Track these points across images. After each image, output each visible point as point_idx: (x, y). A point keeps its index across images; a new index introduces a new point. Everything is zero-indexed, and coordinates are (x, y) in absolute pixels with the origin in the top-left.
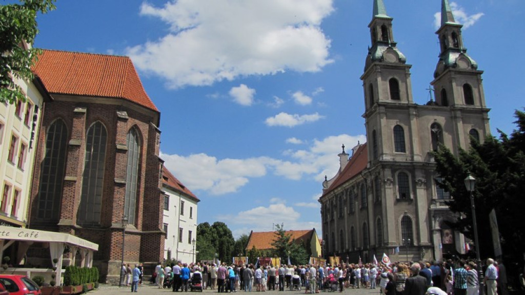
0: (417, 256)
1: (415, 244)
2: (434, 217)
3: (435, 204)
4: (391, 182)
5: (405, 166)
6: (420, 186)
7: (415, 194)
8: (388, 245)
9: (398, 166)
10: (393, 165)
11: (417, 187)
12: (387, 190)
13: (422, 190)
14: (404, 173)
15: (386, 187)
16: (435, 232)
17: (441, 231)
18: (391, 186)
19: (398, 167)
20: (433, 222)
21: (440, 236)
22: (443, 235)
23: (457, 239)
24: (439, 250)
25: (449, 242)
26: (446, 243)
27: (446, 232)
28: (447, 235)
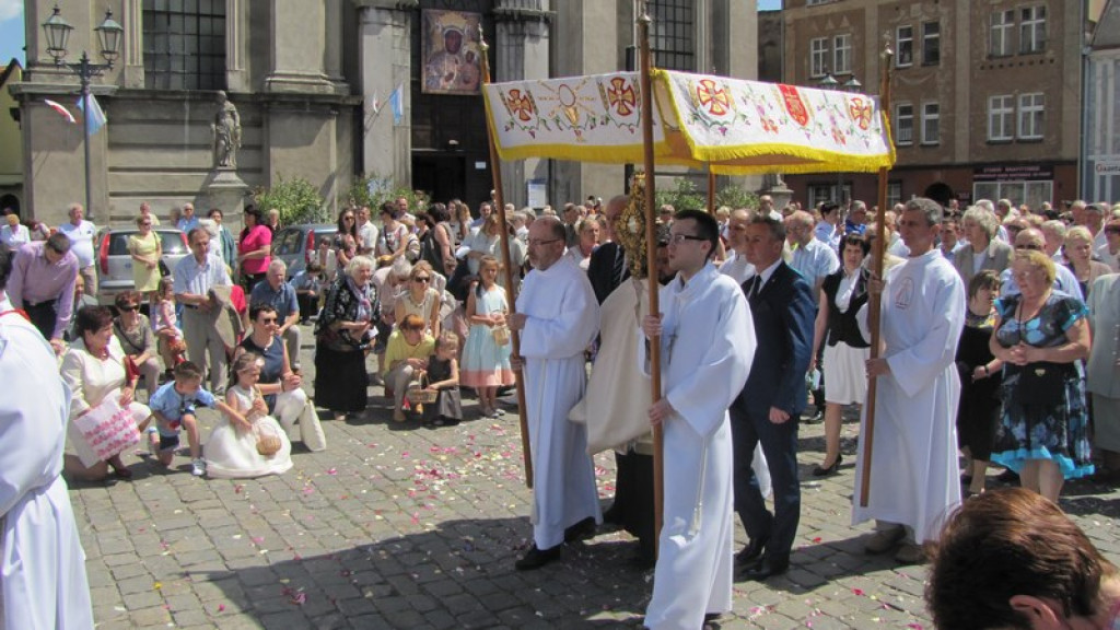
1: (238, 82)
8: (29, 75)
16: (372, 15)
17: (414, 17)
21: (408, 41)
22: (423, 43)
23: (509, 70)
24: (394, 128)
25: (462, 85)
26: (438, 91)
27: (444, 25)
28: (454, 41)
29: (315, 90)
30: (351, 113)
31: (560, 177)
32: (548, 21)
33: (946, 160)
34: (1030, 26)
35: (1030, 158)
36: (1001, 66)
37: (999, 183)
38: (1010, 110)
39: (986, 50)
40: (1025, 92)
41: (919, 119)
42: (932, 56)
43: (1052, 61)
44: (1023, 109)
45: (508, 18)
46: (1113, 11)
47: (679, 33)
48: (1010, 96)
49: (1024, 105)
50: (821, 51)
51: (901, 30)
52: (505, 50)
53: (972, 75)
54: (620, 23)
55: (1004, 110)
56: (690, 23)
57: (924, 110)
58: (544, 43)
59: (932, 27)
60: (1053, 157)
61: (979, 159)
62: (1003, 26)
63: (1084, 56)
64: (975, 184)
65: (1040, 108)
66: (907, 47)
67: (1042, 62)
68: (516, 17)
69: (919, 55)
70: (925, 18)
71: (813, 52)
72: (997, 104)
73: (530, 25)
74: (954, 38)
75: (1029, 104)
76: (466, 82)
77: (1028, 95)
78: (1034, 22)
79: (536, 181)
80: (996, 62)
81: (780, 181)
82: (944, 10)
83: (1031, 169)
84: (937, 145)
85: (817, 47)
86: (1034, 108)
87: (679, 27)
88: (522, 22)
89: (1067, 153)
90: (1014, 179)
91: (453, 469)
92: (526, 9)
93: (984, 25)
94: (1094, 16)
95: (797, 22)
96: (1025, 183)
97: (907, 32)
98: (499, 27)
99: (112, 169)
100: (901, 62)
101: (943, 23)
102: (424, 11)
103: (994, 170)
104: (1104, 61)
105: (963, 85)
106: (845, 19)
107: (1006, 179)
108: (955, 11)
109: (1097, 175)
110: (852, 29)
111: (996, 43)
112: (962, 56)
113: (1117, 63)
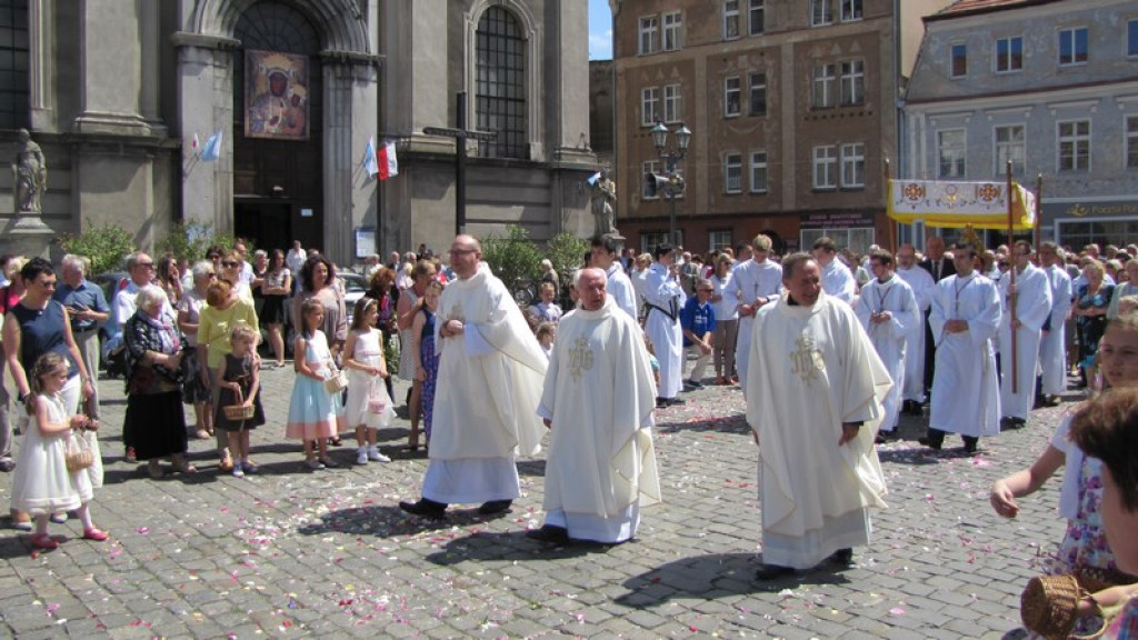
1: (44, 122)
16: (191, 54)
17: (237, 57)
21: (230, 84)
22: (247, 84)
23: (336, 113)
24: (215, 173)
25: (288, 129)
26: (262, 135)
27: (270, 67)
28: (278, 85)
29: (130, 131)
30: (168, 155)
31: (389, 225)
32: (378, 65)
33: (774, 207)
34: (850, 80)
35: (852, 206)
36: (824, 117)
37: (825, 230)
38: (833, 160)
39: (809, 100)
40: (846, 142)
41: (747, 167)
42: (759, 106)
43: (870, 113)
44: (845, 159)
45: (335, 61)
46: (923, 68)
47: (511, 79)
48: (833, 146)
49: (846, 155)
50: (652, 100)
51: (729, 81)
52: (332, 94)
53: (797, 125)
54: (451, 69)
55: (827, 160)
56: (522, 70)
57: (752, 159)
58: (373, 88)
59: (759, 78)
60: (873, 205)
61: (804, 207)
62: (825, 79)
63: (899, 109)
64: (802, 231)
65: (861, 158)
66: (735, 97)
67: (861, 114)
68: (344, 60)
69: (746, 105)
70: (752, 70)
71: (644, 101)
72: (821, 154)
73: (359, 69)
74: (779, 87)
75: (850, 154)
76: (292, 126)
77: (849, 145)
78: (853, 76)
79: (365, 229)
80: (820, 114)
81: (612, 228)
82: (770, 63)
83: (853, 216)
84: (765, 193)
85: (647, 96)
86: (855, 158)
87: (511, 73)
88: (351, 66)
90: (838, 226)
91: (275, 523)
92: (354, 52)
93: (807, 78)
94: (906, 71)
95: (627, 71)
96: (849, 230)
97: (736, 83)
98: (326, 70)
100: (730, 111)
101: (769, 75)
102: (247, 51)
103: (819, 217)
104: (916, 115)
105: (789, 134)
106: (675, 70)
107: (831, 226)
108: (780, 63)
110: (681, 79)
111: (819, 94)
112: (788, 109)
113: (927, 115)
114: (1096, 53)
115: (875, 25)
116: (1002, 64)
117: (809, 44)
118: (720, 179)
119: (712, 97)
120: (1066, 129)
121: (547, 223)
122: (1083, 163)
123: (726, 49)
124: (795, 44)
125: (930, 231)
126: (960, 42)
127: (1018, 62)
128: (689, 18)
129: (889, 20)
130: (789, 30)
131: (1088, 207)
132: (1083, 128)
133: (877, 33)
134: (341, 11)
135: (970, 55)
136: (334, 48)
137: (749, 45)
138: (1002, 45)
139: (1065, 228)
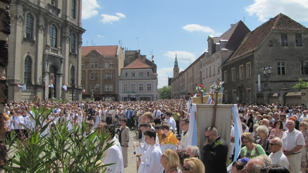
0: (33, 94)
1: (33, 83)
2: (47, 60)
3: (48, 49)
4: (22, 20)
5: (34, 8)
6: (42, 31)
7: (37, 37)
8: (14, 81)
9: (29, 6)
10: (26, 4)
11: (39, 31)
12: (17, 26)
13: (42, 35)
14: (31, 15)
15: (18, 23)
16: (46, 74)
17: (49, 73)
18: (21, 24)
19: (28, 8)
20: (46, 65)
22: (50, 77)
30: (44, 88)
32: (61, 74)
33: (99, 94)
35: (111, 94)
39: (104, 78)
40: (110, 85)
41: (94, 87)
42: (96, 79)
43: (114, 81)
44: (110, 87)
46: (121, 75)
48: (108, 85)
52: (57, 79)
53: (103, 82)
55: (107, 87)
56: (74, 75)
58: (62, 78)
59: (96, 74)
60: (114, 94)
61: (104, 94)
62: (107, 75)
63: (118, 81)
64: (103, 97)
67: (112, 81)
69: (94, 79)
70: (96, 73)
74: (100, 76)
78: (111, 75)
79: (61, 98)
80: (106, 80)
82: (98, 72)
84: (97, 92)
86: (112, 87)
88: (59, 75)
89: (116, 93)
90: (108, 97)
93: (104, 75)
94: (119, 75)
97: (92, 75)
98: (57, 75)
99: (22, 95)
100: (91, 79)
101: (98, 74)
103: (106, 96)
104: (120, 82)
106: (82, 71)
108: (100, 72)
109: (120, 96)
110: (83, 73)
112: (101, 79)
113: (122, 82)
114: (143, 75)
115: (115, 69)
116: (132, 76)
117: (104, 70)
118: (90, 89)
119: (88, 76)
120: (140, 85)
121: (76, 97)
122: (142, 89)
123: (91, 69)
124: (103, 70)
125: (123, 97)
126: (127, 72)
127: (134, 76)
128: (85, 64)
129: (117, 68)
130: (102, 68)
131: (143, 95)
132: (142, 85)
133: (115, 70)
134: (59, 67)
135: (128, 74)
136: (58, 72)
137: (95, 69)
138: (132, 73)
139: (140, 98)
